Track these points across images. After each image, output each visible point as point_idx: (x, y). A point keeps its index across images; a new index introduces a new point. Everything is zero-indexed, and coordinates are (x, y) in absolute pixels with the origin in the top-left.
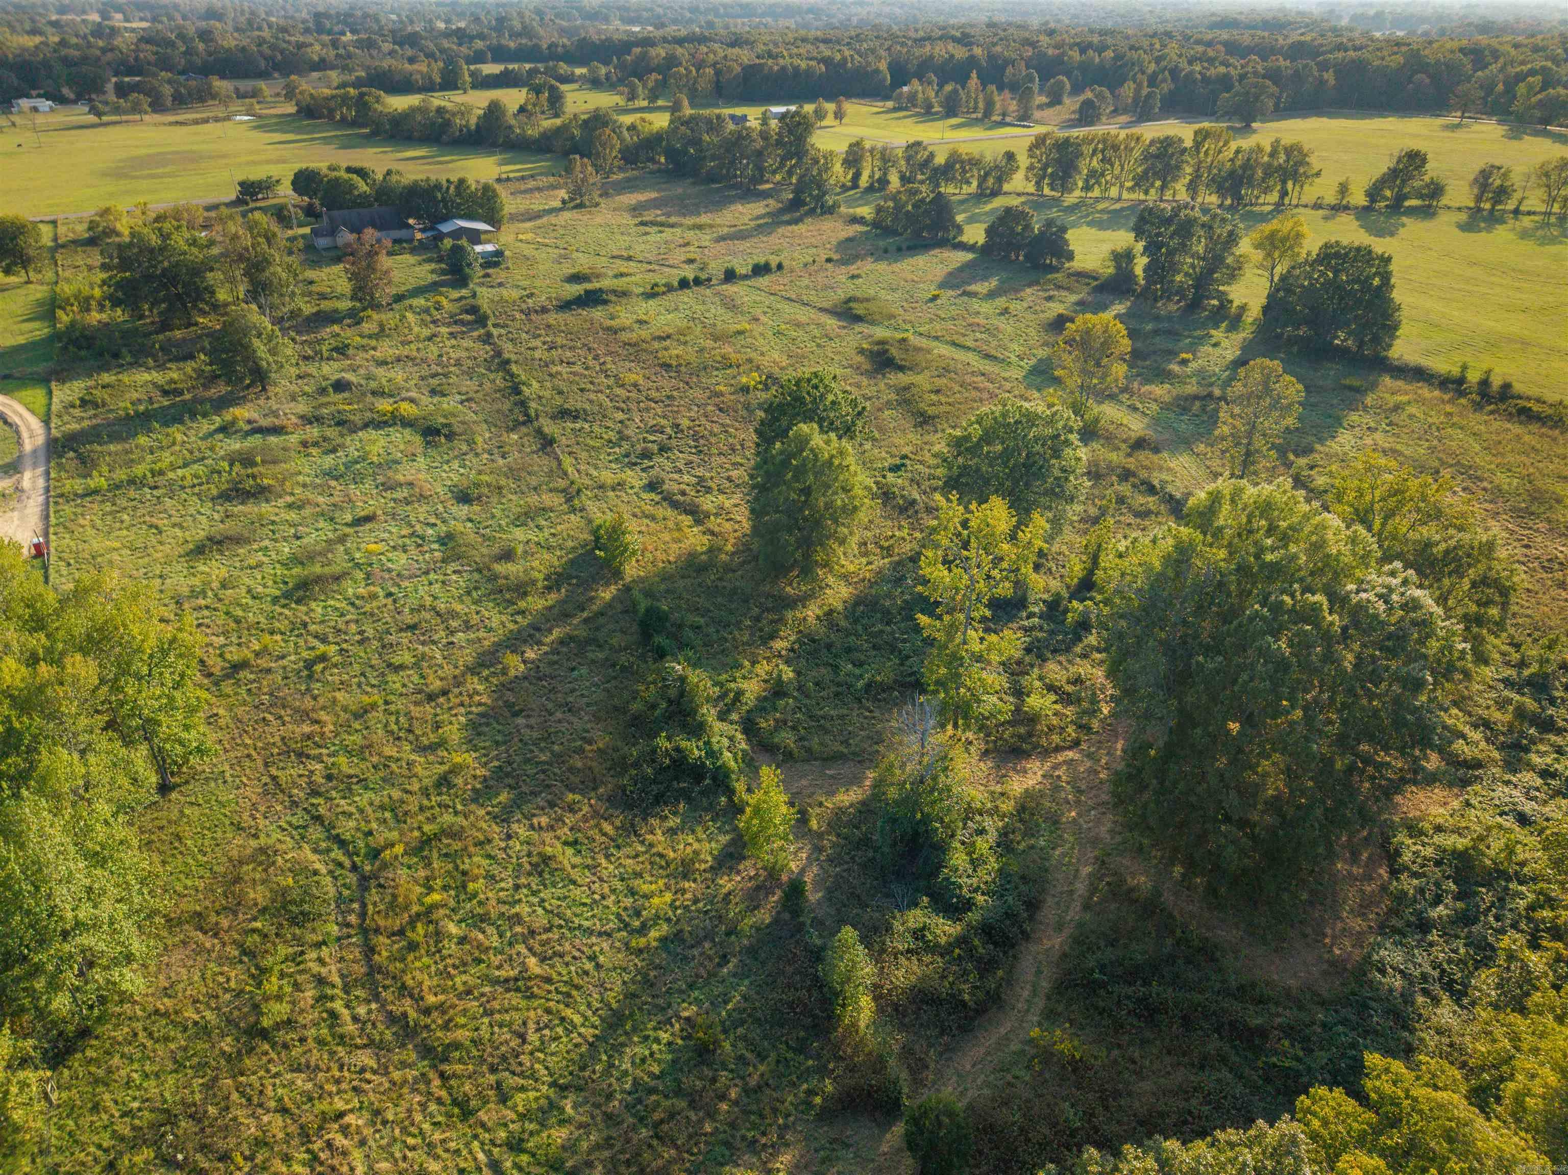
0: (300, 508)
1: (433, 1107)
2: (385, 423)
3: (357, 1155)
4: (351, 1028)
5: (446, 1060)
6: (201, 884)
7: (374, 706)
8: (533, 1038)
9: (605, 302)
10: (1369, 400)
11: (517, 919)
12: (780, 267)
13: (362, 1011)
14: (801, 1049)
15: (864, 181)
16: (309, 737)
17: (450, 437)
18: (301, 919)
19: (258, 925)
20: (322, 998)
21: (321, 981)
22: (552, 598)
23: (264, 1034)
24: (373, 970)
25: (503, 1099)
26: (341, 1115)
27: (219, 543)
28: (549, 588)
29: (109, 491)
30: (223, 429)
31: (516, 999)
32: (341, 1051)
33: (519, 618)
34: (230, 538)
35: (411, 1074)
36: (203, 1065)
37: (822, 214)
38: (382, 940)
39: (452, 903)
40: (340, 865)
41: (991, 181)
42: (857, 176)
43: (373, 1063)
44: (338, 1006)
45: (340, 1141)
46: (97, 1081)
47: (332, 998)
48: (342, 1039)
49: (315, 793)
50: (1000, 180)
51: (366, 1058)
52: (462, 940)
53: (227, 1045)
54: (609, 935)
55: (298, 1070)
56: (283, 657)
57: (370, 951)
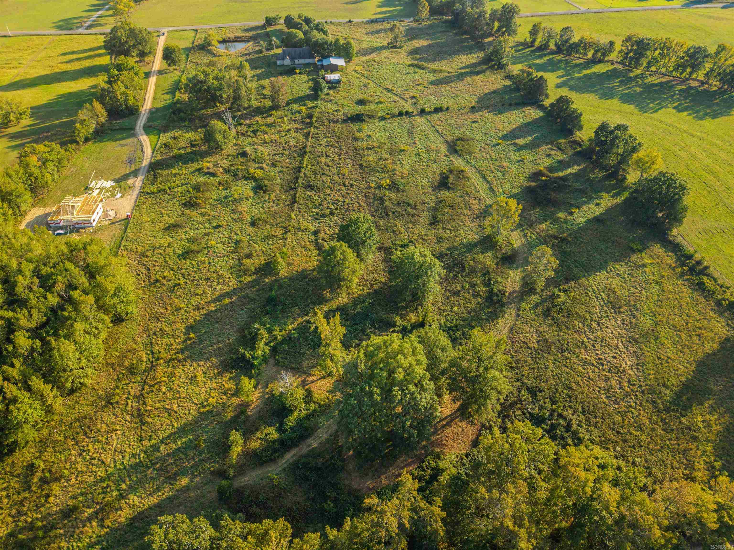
0: (204, 215)
1: (136, 436)
2: (248, 178)
3: (116, 441)
4: (129, 408)
5: (144, 425)
6: (118, 354)
7: (182, 308)
8: (164, 426)
9: (362, 121)
10: (633, 258)
11: (179, 392)
12: (448, 109)
13: (134, 405)
14: (218, 454)
15: (537, 44)
16: (162, 314)
17: (264, 192)
18: (133, 374)
19: (124, 372)
20: (128, 398)
21: (129, 394)
22: (254, 277)
23: (112, 404)
24: (142, 394)
25: (150, 440)
26: (117, 430)
27: (175, 226)
28: (254, 273)
29: (157, 193)
30: (199, 170)
31: (166, 415)
32: (125, 414)
33: (239, 284)
34: (178, 226)
35: (136, 426)
36: (96, 406)
37: (498, 68)
38: (147, 387)
39: (167, 381)
40: (149, 360)
41: (599, 54)
42: (534, 40)
43: (129, 420)
44: (130, 401)
45: (114, 436)
46: (76, 402)
47: (129, 399)
48: (126, 411)
49: (155, 334)
50: (604, 55)
51: (128, 418)
52: (164, 394)
53: (103, 403)
54: (197, 405)
55: (114, 415)
56: (170, 280)
57: (143, 389)
